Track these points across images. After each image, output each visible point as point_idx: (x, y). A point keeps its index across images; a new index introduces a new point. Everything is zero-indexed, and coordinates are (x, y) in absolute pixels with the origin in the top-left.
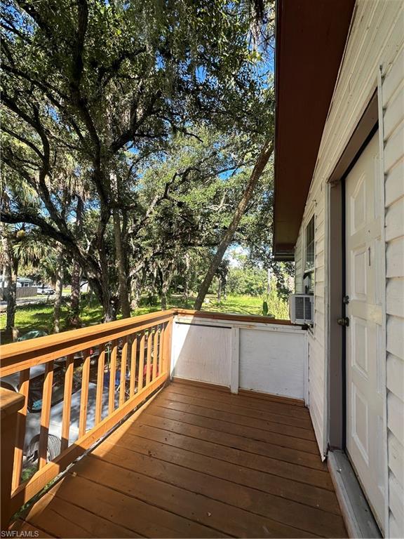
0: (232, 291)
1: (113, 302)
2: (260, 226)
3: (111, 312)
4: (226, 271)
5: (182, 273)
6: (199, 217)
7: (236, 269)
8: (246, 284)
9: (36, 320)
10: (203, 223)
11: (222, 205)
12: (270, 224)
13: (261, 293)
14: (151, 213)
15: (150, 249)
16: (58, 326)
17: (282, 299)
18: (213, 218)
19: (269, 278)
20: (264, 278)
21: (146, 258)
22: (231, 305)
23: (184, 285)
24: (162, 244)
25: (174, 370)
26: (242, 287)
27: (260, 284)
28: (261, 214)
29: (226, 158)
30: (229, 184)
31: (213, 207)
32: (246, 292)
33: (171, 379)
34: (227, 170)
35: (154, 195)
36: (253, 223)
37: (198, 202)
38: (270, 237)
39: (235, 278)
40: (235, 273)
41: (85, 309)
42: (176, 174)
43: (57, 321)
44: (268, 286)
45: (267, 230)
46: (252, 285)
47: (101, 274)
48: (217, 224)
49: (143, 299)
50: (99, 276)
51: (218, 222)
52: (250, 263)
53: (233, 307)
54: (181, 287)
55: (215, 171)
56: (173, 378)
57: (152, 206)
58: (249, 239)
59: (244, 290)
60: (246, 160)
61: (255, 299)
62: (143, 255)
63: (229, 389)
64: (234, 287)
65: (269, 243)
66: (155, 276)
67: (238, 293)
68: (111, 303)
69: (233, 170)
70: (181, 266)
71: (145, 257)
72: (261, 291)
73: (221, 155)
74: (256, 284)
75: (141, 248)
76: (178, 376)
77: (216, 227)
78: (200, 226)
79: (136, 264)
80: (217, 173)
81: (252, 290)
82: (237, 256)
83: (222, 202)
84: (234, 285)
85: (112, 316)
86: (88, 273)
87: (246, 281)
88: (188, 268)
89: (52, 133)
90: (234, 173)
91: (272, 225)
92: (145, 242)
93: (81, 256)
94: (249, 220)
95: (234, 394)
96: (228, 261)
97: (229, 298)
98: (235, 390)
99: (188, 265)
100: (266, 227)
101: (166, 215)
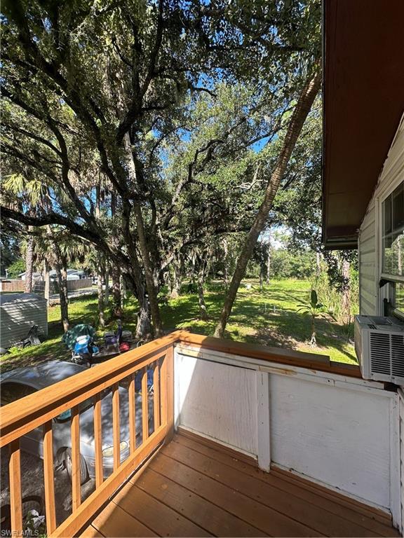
0: (276, 274)
1: (147, 296)
2: (304, 203)
3: (147, 305)
4: (266, 256)
5: (220, 259)
6: (228, 199)
7: (279, 250)
8: (291, 266)
9: (88, 311)
10: (234, 206)
11: (255, 182)
12: (317, 199)
13: (308, 275)
14: (177, 200)
15: (180, 239)
16: (103, 318)
17: (334, 289)
18: (246, 198)
19: (318, 259)
20: (312, 258)
21: (176, 250)
22: (275, 290)
23: (224, 271)
24: (191, 234)
25: (180, 416)
26: (287, 269)
27: (308, 265)
28: (305, 187)
29: (258, 124)
30: (262, 155)
31: (244, 185)
32: (292, 275)
33: (176, 429)
34: (261, 138)
35: (178, 180)
36: (295, 200)
37: (227, 181)
38: (318, 214)
39: (279, 261)
40: (279, 255)
41: (130, 298)
42: (197, 152)
43: (101, 313)
44: (317, 267)
45: (314, 207)
46: (298, 266)
47: (133, 270)
48: (251, 205)
49: (184, 286)
50: (131, 271)
51: (251, 202)
52: (293, 246)
53: (277, 293)
54: (221, 273)
55: (246, 143)
56: (178, 428)
57: (177, 192)
58: (291, 219)
59: (289, 273)
60: (284, 122)
61: (302, 282)
62: (173, 247)
63: (256, 462)
64: (278, 270)
65: (317, 222)
66: (194, 263)
67: (282, 276)
68: (145, 297)
69: (268, 138)
70: (219, 253)
71: (175, 248)
72: (308, 273)
73: (252, 121)
74: (303, 265)
75: (169, 239)
76: (185, 426)
77: (250, 209)
78: (231, 209)
79: (167, 256)
80: (247, 144)
81: (298, 272)
82: (280, 237)
83: (255, 177)
84: (277, 267)
85: (148, 310)
86: (121, 269)
87: (291, 263)
88: (227, 253)
89: (70, 128)
90: (270, 141)
91: (319, 200)
92: (173, 233)
93: (111, 253)
94: (289, 197)
95: (264, 472)
96: (269, 245)
97: (273, 282)
98: (264, 465)
99: (226, 251)
100: (312, 202)
101: (193, 202)
